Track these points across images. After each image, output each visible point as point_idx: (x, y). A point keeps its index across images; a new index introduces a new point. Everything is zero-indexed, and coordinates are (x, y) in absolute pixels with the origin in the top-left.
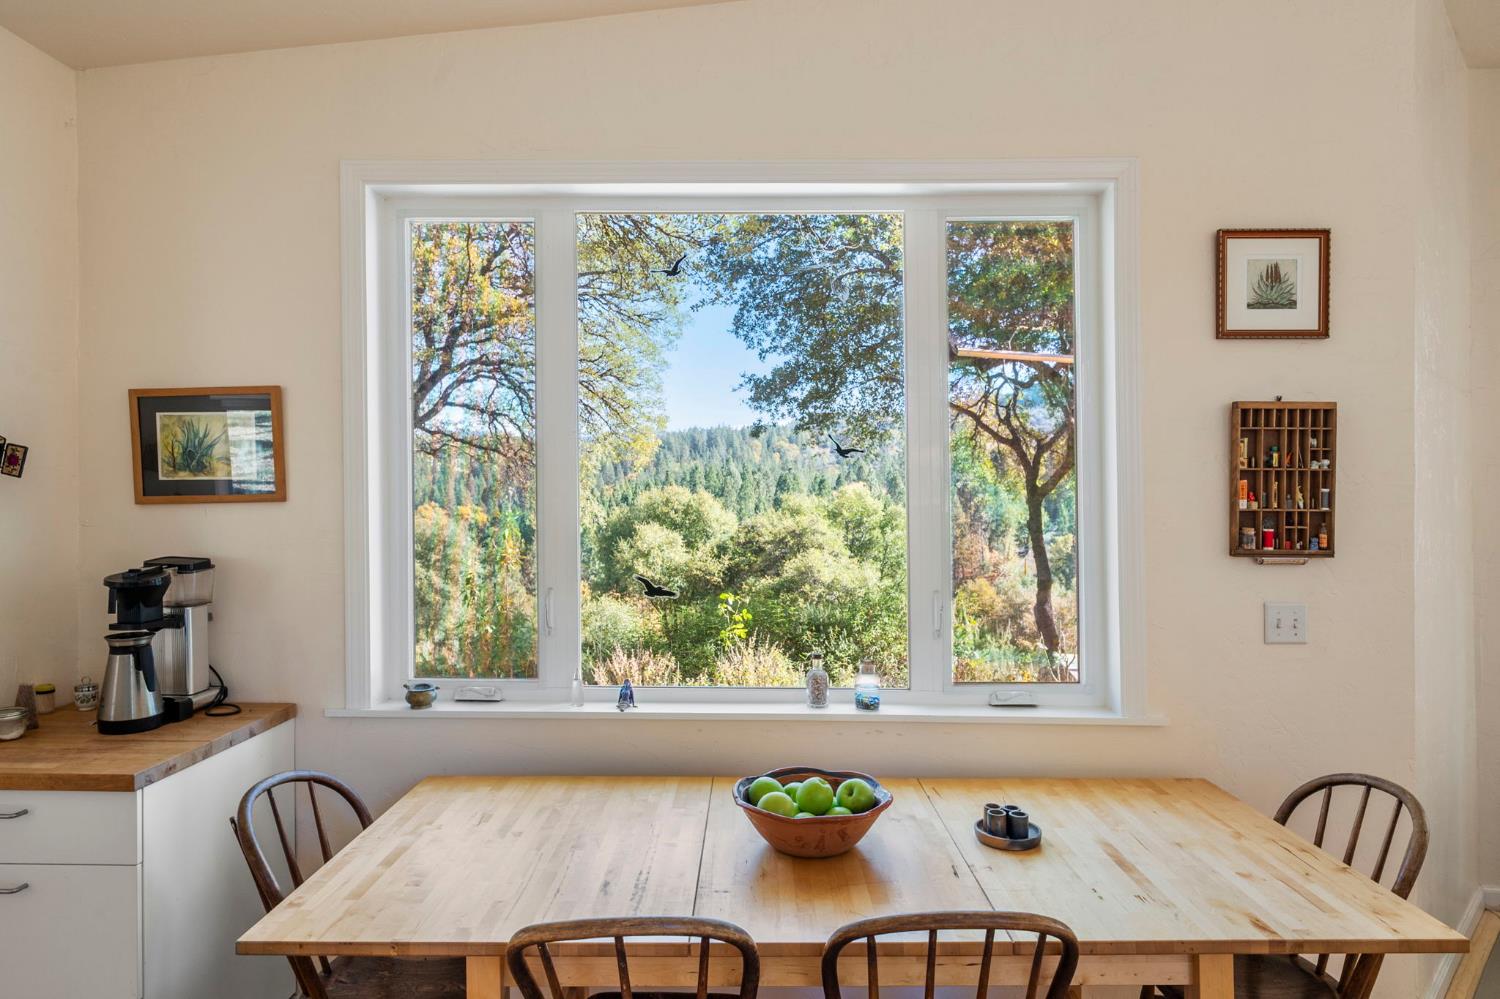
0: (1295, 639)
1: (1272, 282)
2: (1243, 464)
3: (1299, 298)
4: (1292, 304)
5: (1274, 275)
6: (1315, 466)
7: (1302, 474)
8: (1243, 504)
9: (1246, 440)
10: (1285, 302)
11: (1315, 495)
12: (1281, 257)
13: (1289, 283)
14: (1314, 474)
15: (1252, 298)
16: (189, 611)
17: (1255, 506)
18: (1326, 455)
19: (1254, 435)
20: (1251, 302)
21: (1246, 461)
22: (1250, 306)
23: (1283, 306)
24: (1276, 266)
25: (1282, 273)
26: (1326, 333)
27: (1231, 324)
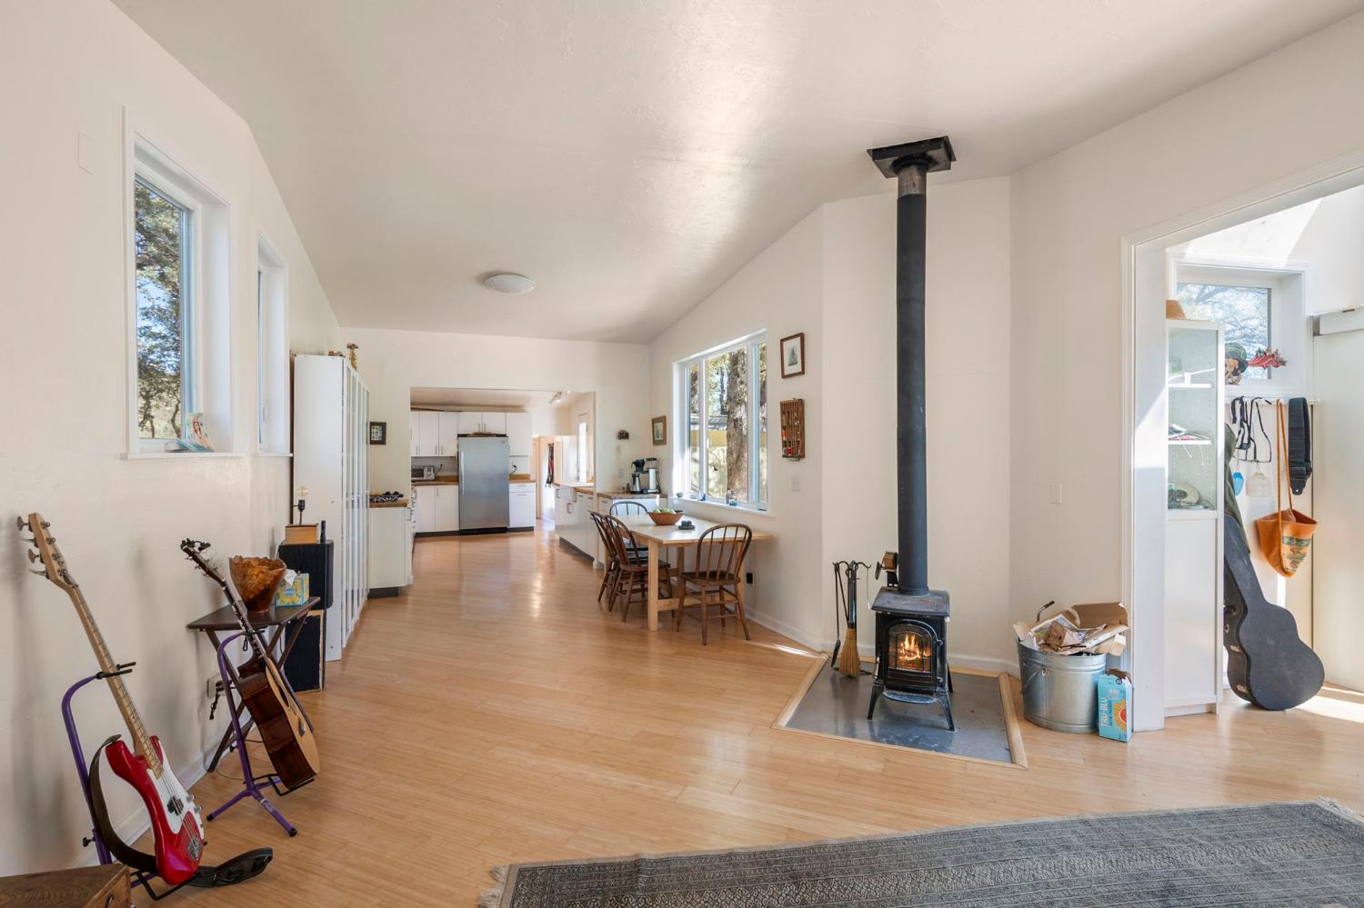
1: (792, 355)
2: (783, 423)
3: (798, 361)
4: (797, 363)
5: (792, 353)
6: (796, 423)
9: (783, 415)
10: (795, 362)
11: (797, 434)
12: (793, 346)
13: (796, 354)
14: (796, 426)
15: (788, 362)
16: (650, 470)
17: (785, 438)
18: (801, 419)
19: (784, 413)
20: (788, 364)
23: (795, 364)
24: (793, 349)
25: (794, 352)
26: (803, 372)
27: (786, 373)
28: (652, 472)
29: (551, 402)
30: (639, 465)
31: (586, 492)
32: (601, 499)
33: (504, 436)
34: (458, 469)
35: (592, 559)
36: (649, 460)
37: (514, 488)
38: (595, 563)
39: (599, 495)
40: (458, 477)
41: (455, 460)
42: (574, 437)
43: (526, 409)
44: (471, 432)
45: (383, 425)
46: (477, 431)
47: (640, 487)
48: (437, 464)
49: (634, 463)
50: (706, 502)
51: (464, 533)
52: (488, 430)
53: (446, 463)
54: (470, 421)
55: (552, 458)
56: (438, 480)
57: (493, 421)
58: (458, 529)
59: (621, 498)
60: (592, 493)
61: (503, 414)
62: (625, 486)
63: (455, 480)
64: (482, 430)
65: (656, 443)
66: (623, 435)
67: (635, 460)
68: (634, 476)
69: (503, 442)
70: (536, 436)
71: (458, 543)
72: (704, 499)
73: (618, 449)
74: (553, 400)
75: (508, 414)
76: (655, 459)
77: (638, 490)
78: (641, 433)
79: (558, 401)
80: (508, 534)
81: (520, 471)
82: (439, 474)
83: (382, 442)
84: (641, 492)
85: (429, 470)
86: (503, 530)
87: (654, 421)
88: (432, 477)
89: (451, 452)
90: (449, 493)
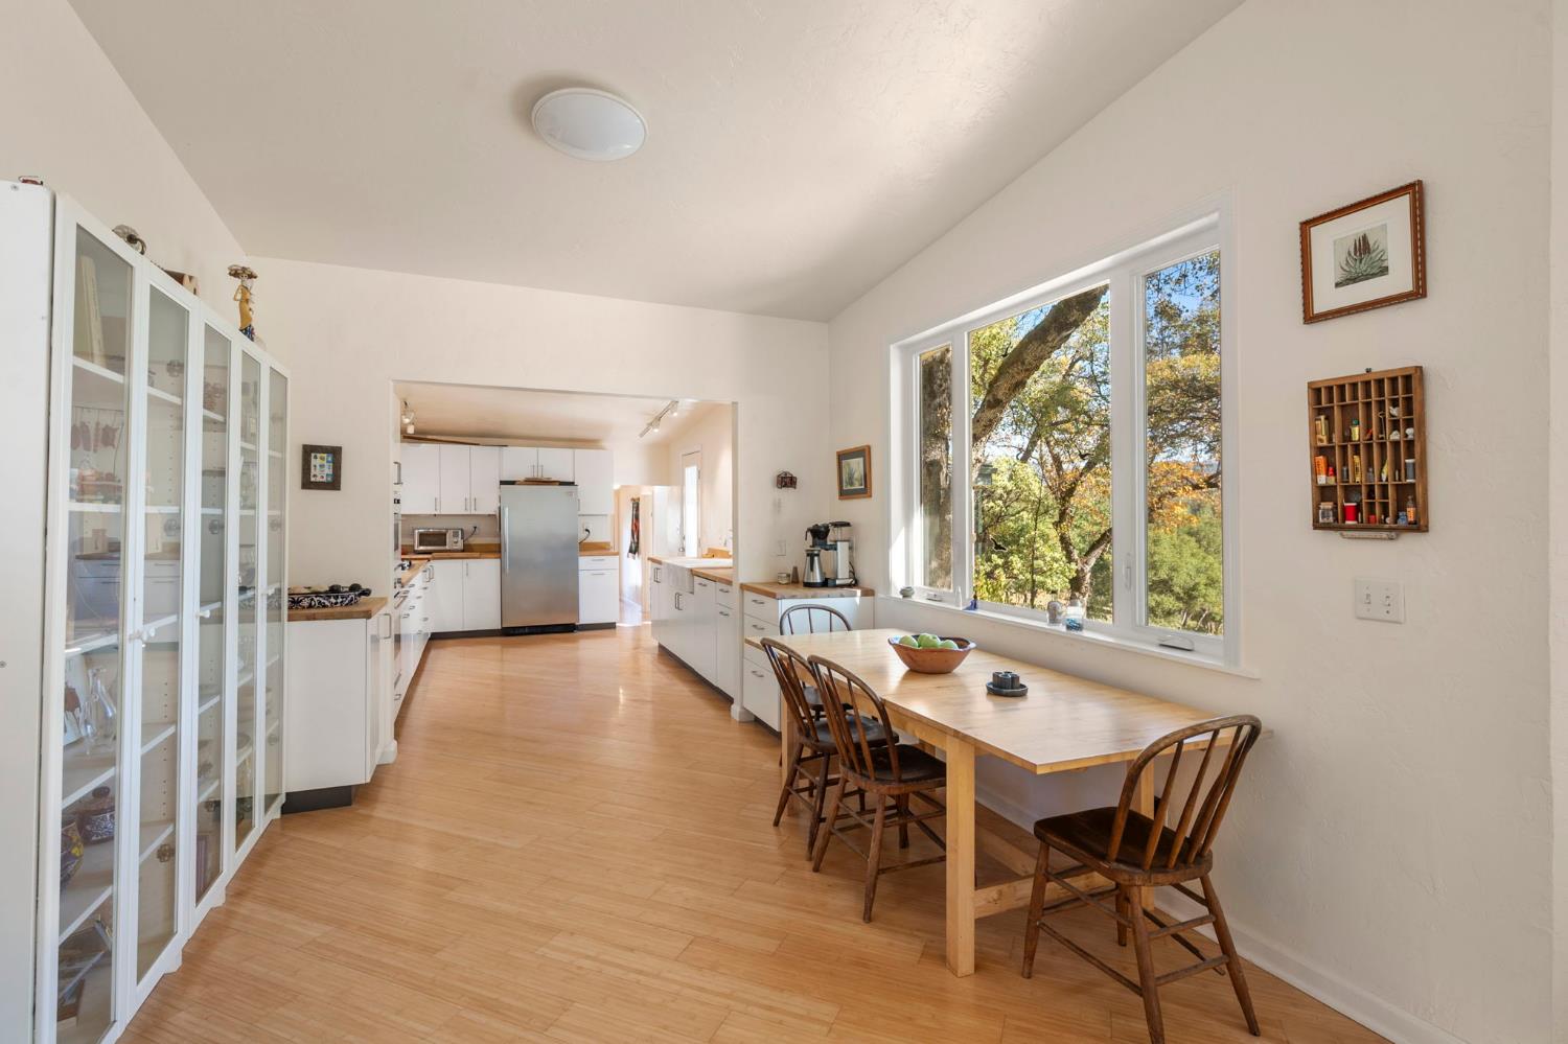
0: (1388, 617)
1: (1361, 254)
2: (1321, 440)
3: (1390, 264)
4: (1384, 271)
5: (1363, 247)
6: (1395, 436)
7: (1382, 446)
8: (1322, 480)
9: (1322, 417)
10: (1375, 271)
11: (1397, 466)
12: (1367, 227)
13: (1380, 248)
14: (1396, 444)
15: (1340, 276)
16: (839, 543)
17: (1332, 480)
18: (1409, 423)
19: (1327, 413)
20: (1339, 280)
21: (1324, 438)
22: (1338, 285)
23: (1374, 275)
24: (1365, 238)
25: (1371, 243)
26: (1419, 291)
27: (1319, 307)
28: (842, 547)
29: (642, 435)
30: (819, 534)
31: (714, 579)
32: (750, 596)
33: (572, 484)
34: (499, 534)
35: (730, 700)
36: (836, 525)
37: (585, 562)
38: (736, 709)
39: (743, 587)
40: (500, 545)
41: (496, 519)
42: (676, 489)
43: (604, 444)
44: (521, 478)
45: (335, 453)
46: (530, 476)
47: (822, 573)
48: (468, 526)
49: (809, 530)
50: (979, 612)
51: (507, 632)
52: (546, 476)
53: (483, 526)
54: (520, 461)
55: (636, 518)
56: (469, 550)
57: (555, 462)
58: (500, 627)
59: (793, 597)
60: (729, 583)
61: (571, 450)
62: (790, 571)
63: (495, 550)
64: (538, 475)
65: (844, 494)
66: (787, 481)
67: (811, 526)
68: (811, 555)
69: (570, 494)
70: (616, 486)
71: (498, 648)
72: (974, 606)
73: (778, 506)
74: (647, 430)
75: (577, 450)
76: (848, 524)
77: (818, 579)
78: (819, 478)
79: (656, 430)
80: (577, 634)
81: (594, 538)
82: (475, 541)
83: (334, 484)
84: (825, 584)
85: (455, 535)
86: (570, 628)
87: (842, 456)
88: (460, 545)
89: (489, 508)
90: (486, 570)
